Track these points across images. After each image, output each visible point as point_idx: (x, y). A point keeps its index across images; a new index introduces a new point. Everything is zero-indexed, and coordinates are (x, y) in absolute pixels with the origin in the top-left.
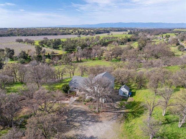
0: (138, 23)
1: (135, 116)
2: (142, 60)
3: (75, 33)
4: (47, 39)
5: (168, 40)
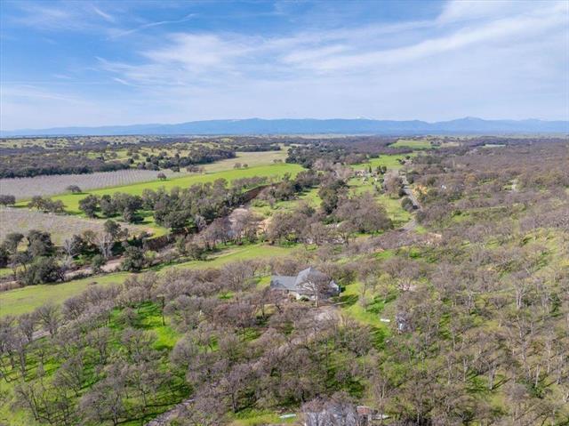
0: (304, 120)
1: (351, 305)
2: (337, 239)
3: (140, 166)
4: (79, 191)
5: (382, 181)
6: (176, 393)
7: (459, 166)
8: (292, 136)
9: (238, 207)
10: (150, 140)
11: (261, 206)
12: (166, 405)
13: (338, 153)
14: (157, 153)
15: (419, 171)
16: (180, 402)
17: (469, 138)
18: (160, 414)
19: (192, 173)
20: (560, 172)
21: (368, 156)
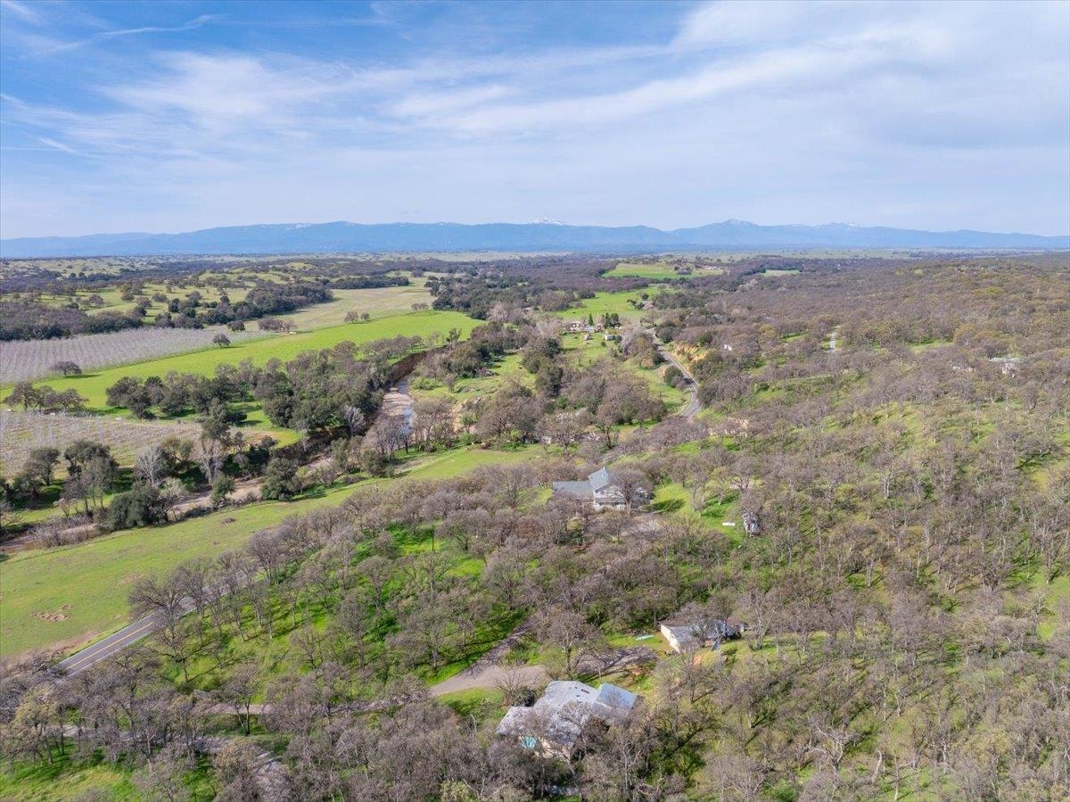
1: (675, 512)
3: (164, 320)
4: (78, 371)
5: (618, 340)
6: (496, 627)
7: (736, 311)
8: (422, 257)
9: (388, 391)
10: (137, 265)
11: (431, 388)
12: (489, 642)
13: (519, 290)
14: (181, 295)
15: (676, 321)
16: (505, 637)
17: (737, 258)
18: (484, 652)
19: (271, 332)
20: (898, 320)
21: (576, 295)
